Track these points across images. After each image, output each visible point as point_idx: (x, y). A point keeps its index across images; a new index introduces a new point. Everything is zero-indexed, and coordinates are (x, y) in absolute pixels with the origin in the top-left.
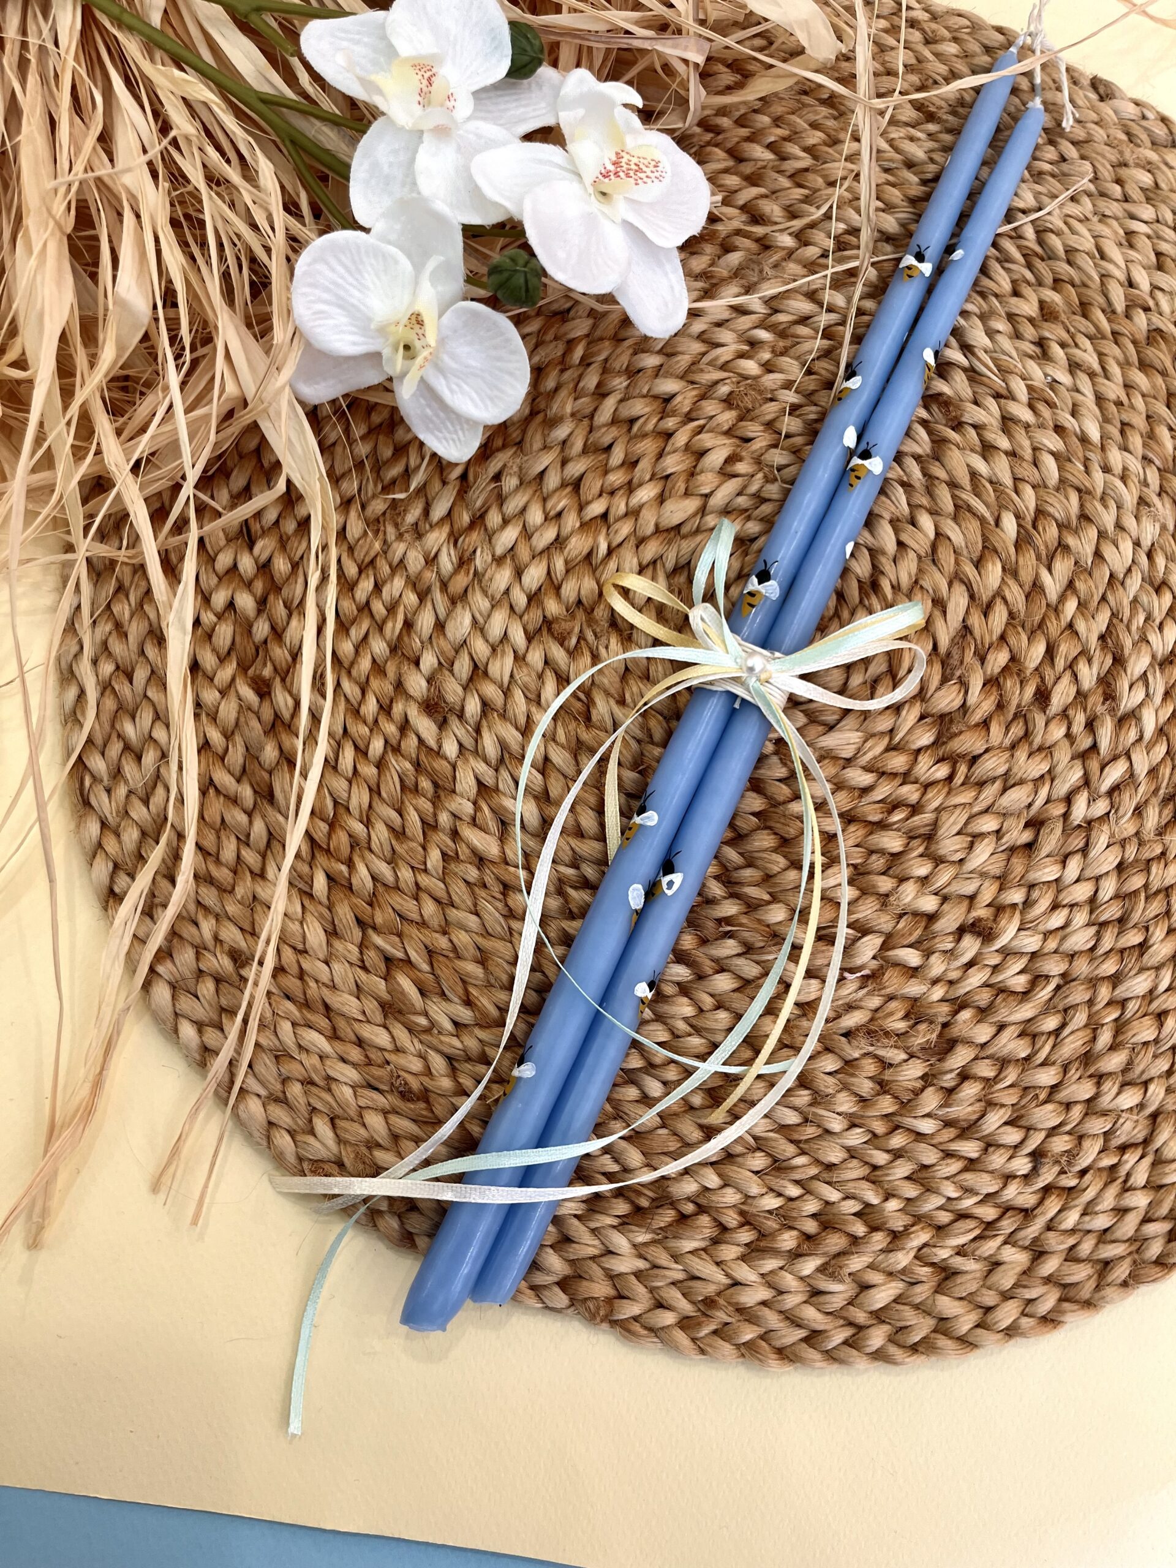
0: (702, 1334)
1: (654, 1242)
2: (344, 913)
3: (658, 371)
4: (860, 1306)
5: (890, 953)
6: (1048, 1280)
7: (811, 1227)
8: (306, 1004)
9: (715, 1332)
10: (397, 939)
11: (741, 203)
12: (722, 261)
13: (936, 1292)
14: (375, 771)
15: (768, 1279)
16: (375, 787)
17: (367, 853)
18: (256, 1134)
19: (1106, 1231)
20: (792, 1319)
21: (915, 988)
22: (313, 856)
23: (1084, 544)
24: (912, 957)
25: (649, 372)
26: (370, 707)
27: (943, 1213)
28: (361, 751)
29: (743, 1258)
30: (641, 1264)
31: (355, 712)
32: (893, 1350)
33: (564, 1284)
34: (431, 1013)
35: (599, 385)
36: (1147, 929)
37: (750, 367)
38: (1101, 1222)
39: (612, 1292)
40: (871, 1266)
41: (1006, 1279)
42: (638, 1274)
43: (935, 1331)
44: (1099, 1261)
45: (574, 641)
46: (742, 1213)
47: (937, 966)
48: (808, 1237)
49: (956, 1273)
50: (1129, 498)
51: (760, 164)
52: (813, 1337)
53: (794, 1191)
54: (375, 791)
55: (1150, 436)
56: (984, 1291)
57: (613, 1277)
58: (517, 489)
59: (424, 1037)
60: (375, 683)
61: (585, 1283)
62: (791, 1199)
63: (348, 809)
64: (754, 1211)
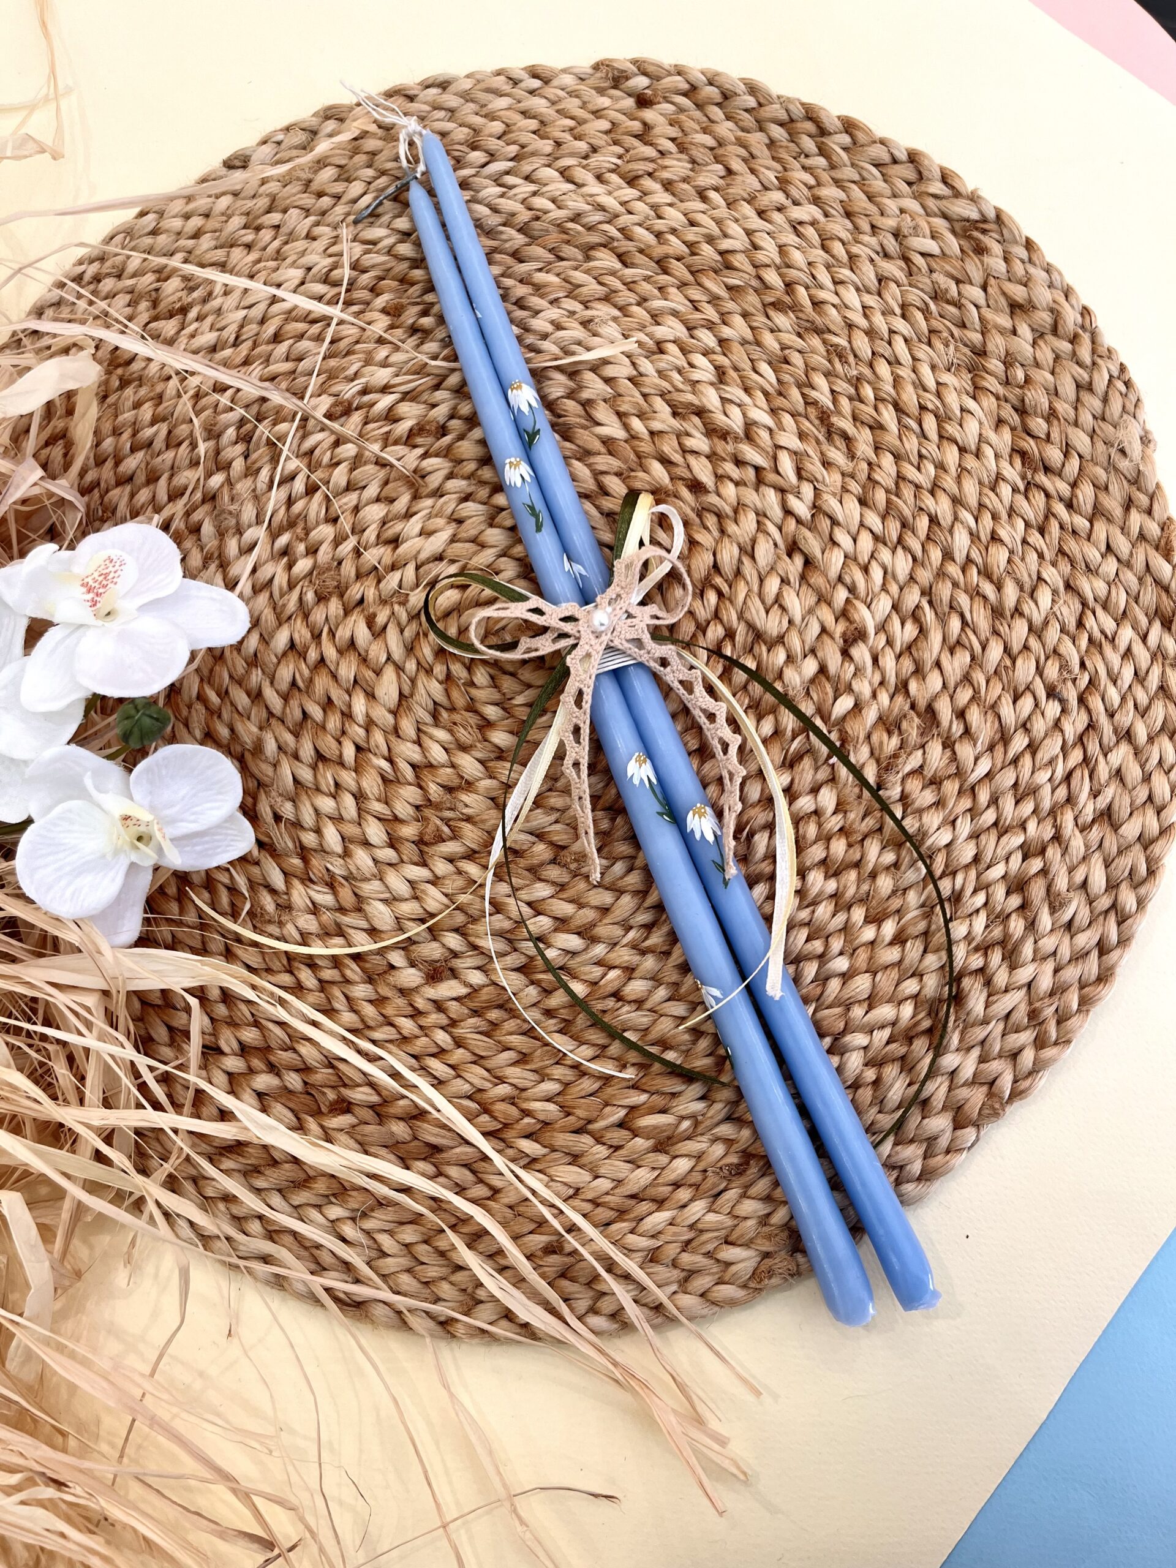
0: (1054, 1035)
1: (962, 1033)
2: (564, 1139)
3: (265, 640)
4: (1097, 898)
5: (833, 717)
6: (1151, 739)
7: (1015, 901)
8: (622, 1213)
9: (1059, 1023)
10: (608, 1109)
11: (166, 498)
12: (204, 539)
13: (1116, 831)
14: (461, 1051)
15: (1039, 957)
16: (474, 1058)
17: (524, 1094)
18: (705, 1312)
19: (1136, 673)
20: (1079, 956)
21: (871, 715)
22: (503, 1140)
23: (594, 388)
24: (845, 704)
25: (262, 648)
26: (407, 1025)
27: (1058, 790)
28: (440, 1053)
29: (1013, 968)
30: (976, 1053)
31: (405, 1040)
32: (1142, 891)
33: (958, 1125)
34: (684, 1113)
35: (249, 694)
36: (921, 509)
37: (303, 565)
38: (1128, 674)
39: (984, 1089)
40: (1071, 870)
41: (1134, 772)
42: (982, 1059)
43: (1145, 849)
44: (1156, 693)
45: (446, 829)
46: (977, 949)
47: (864, 688)
48: (1023, 907)
49: (1109, 807)
50: (578, 333)
51: (143, 466)
52: (1103, 948)
53: (980, 899)
54: (479, 1060)
55: (539, 289)
56: (1134, 793)
57: (975, 1081)
58: (296, 807)
59: (700, 1129)
60: (389, 1011)
61: (966, 1107)
62: (986, 904)
63: (480, 1090)
64: (978, 939)
